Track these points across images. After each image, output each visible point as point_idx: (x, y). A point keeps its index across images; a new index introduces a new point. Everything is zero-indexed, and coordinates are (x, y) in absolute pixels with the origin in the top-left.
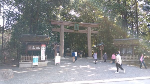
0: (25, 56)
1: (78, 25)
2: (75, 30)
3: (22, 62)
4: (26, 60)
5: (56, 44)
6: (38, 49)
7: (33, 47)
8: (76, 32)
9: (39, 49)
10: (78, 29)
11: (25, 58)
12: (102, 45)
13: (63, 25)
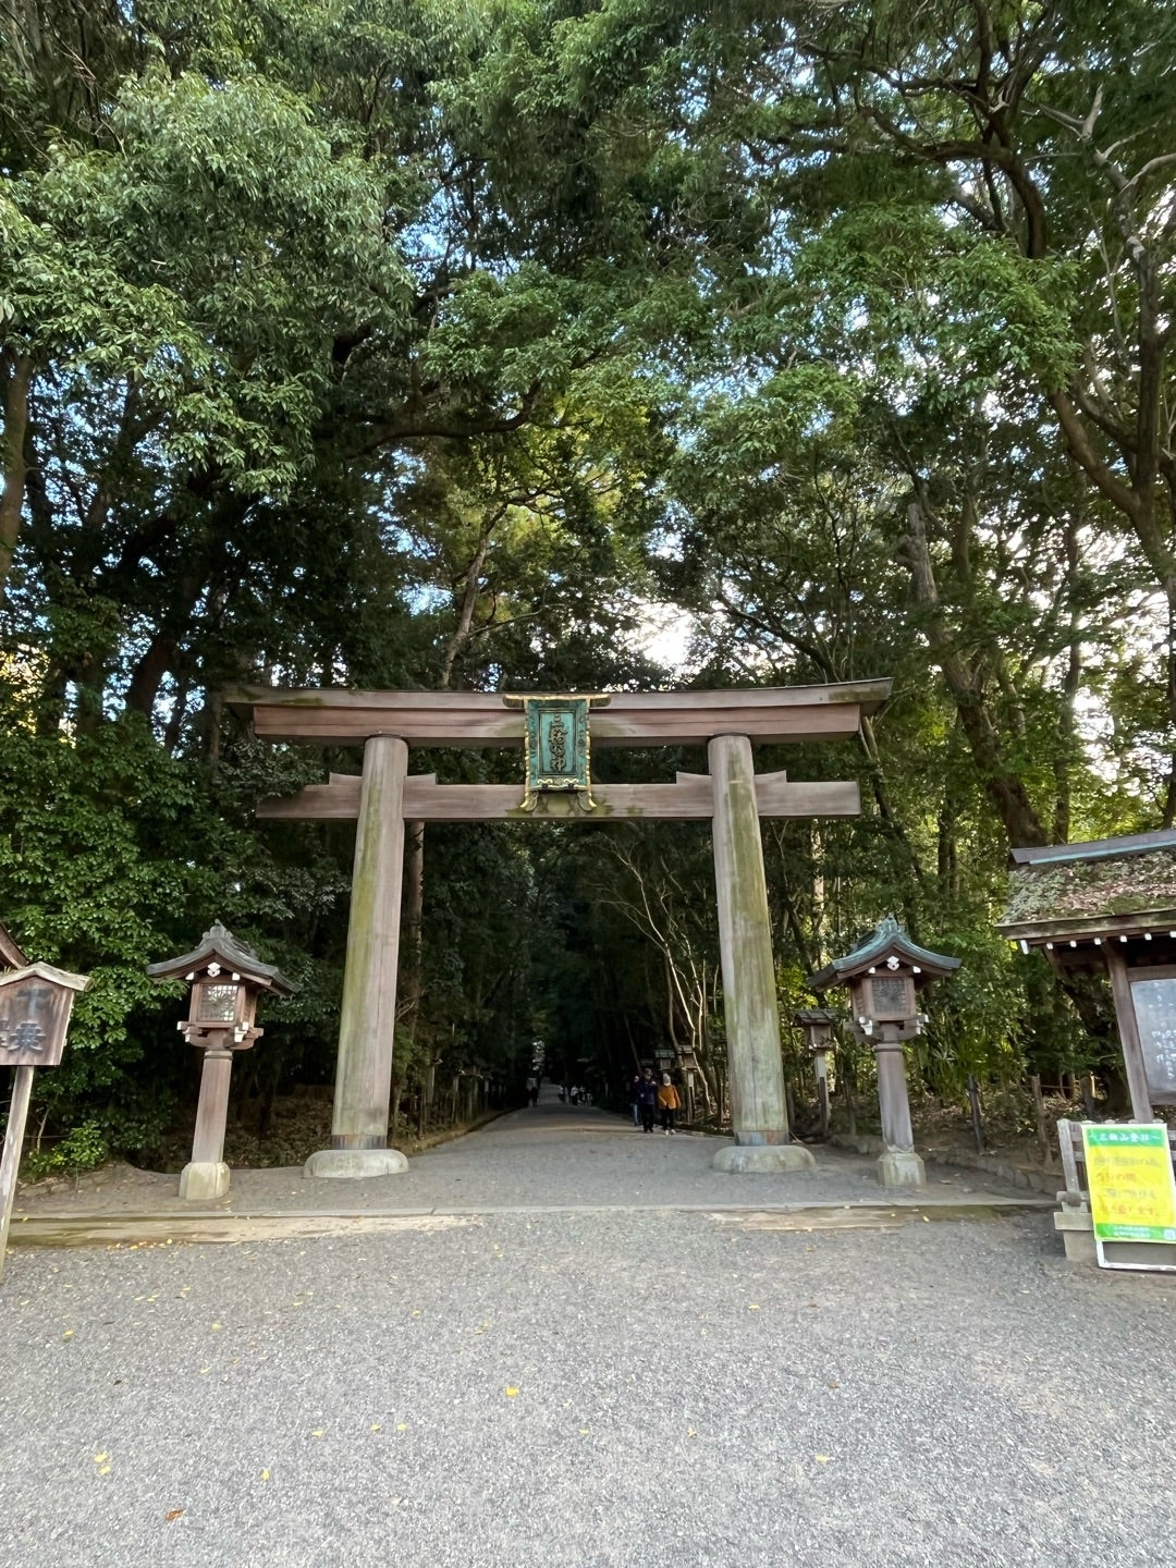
1: (567, 718)
2: (546, 791)
10: (570, 773)
12: (883, 966)
13: (396, 737)
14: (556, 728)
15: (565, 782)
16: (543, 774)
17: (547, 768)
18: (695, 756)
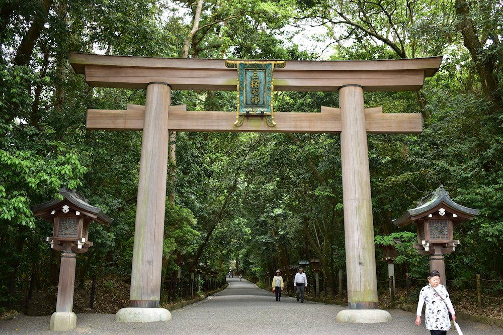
12: (436, 213)
13: (164, 84)
14: (255, 79)
15: (259, 110)
16: (247, 105)
17: (249, 102)
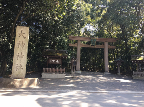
0: (46, 68)
1: (94, 40)
2: (92, 45)
3: (44, 73)
4: (47, 72)
5: (73, 59)
6: (57, 62)
7: (53, 60)
8: (93, 47)
9: (59, 62)
10: (94, 44)
11: (46, 70)
12: (119, 61)
16: (92, 44)
18: (103, 43)
